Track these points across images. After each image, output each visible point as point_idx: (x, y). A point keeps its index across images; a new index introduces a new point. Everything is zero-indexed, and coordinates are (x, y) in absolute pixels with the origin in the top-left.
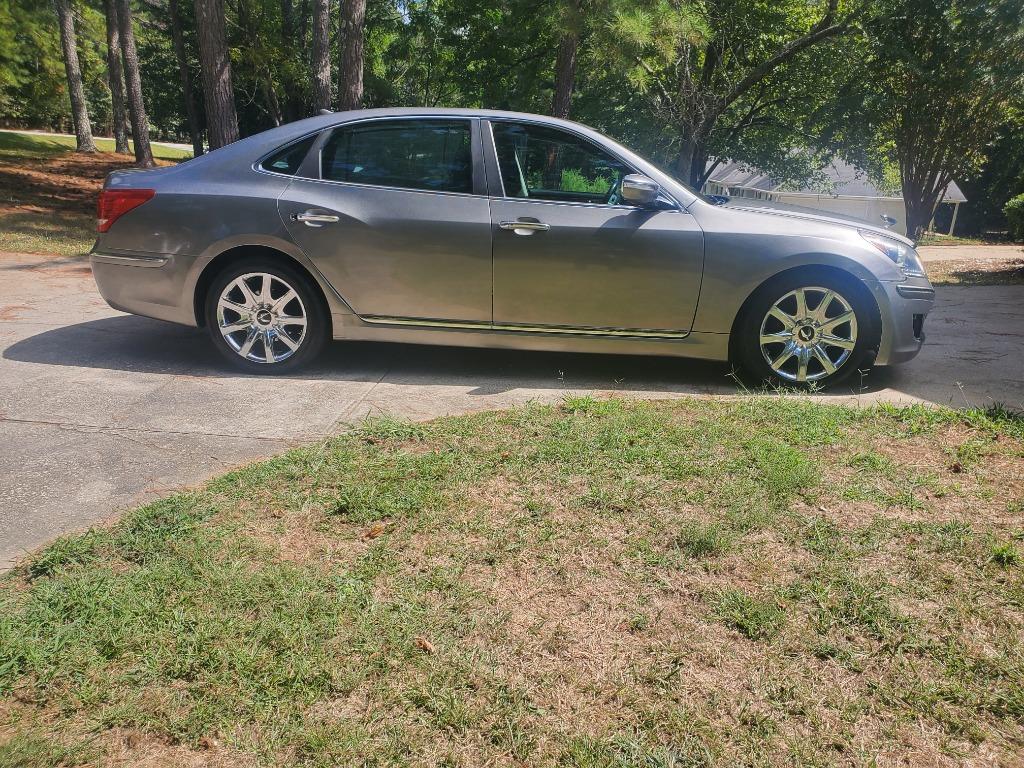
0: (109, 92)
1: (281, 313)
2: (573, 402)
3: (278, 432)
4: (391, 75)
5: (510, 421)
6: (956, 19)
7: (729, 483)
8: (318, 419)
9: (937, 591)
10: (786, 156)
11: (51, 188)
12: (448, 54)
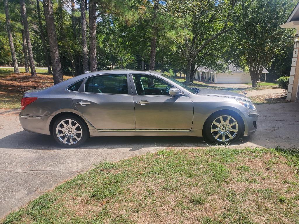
0: (23, 54)
1: (75, 130)
2: (160, 152)
3: (75, 169)
4: (104, 46)
5: (142, 160)
6: (260, 28)
7: (205, 178)
8: (86, 163)
9: (264, 213)
10: (217, 64)
11: (7, 86)
12: (121, 40)
